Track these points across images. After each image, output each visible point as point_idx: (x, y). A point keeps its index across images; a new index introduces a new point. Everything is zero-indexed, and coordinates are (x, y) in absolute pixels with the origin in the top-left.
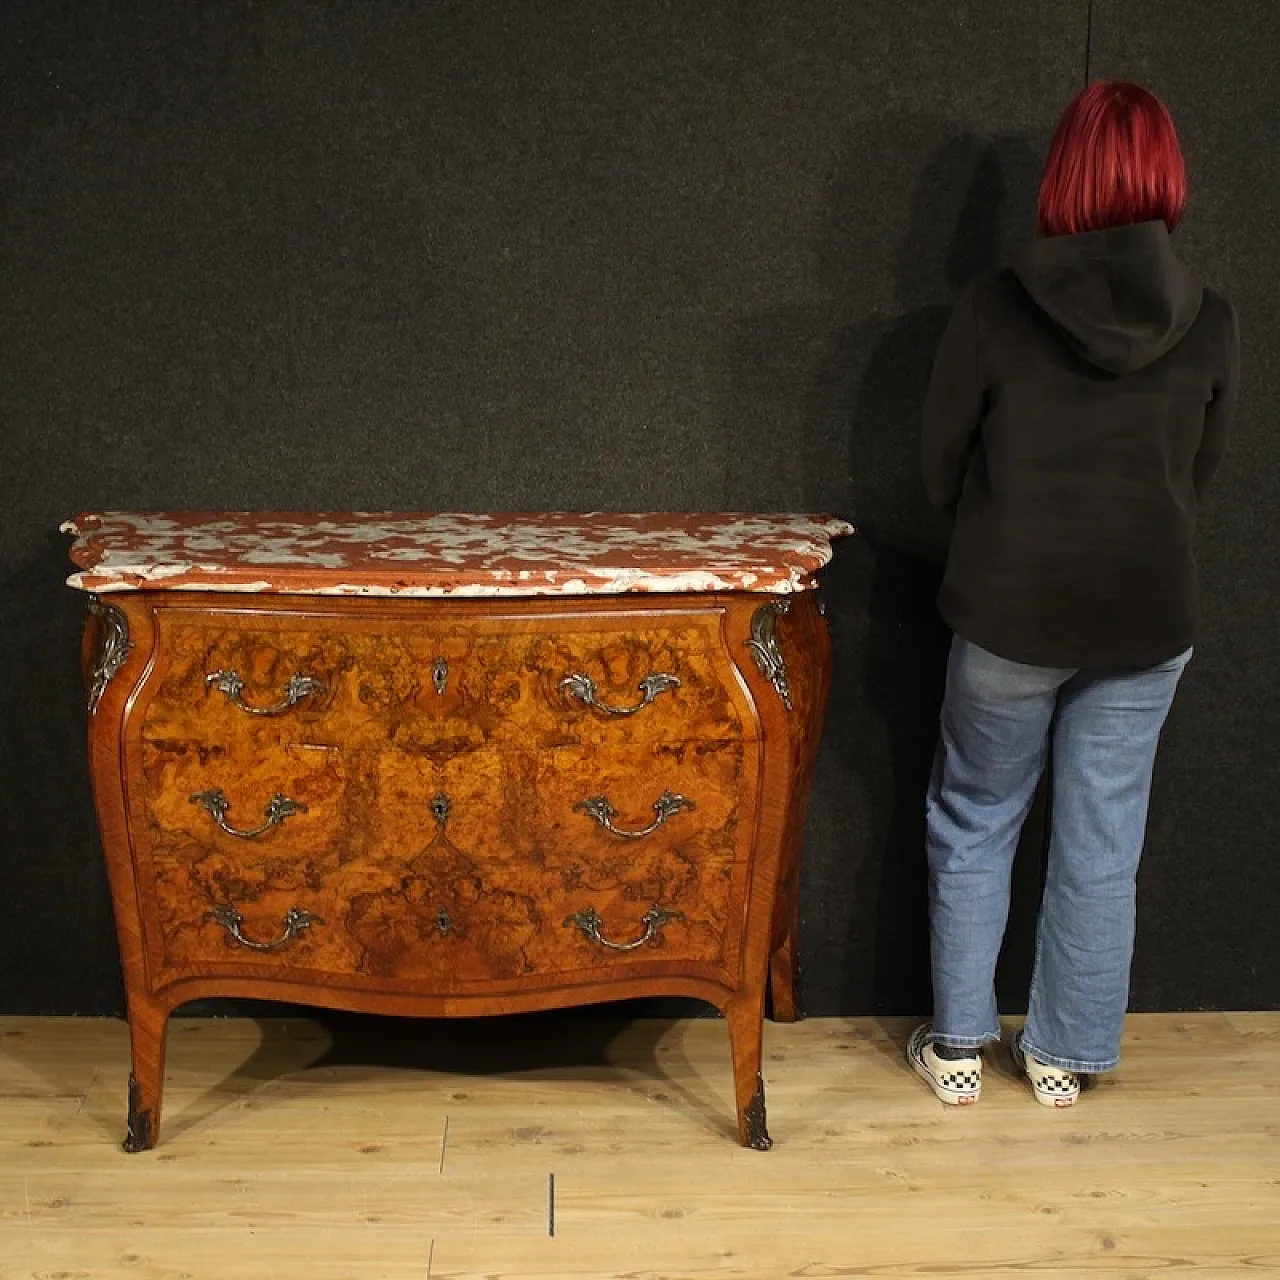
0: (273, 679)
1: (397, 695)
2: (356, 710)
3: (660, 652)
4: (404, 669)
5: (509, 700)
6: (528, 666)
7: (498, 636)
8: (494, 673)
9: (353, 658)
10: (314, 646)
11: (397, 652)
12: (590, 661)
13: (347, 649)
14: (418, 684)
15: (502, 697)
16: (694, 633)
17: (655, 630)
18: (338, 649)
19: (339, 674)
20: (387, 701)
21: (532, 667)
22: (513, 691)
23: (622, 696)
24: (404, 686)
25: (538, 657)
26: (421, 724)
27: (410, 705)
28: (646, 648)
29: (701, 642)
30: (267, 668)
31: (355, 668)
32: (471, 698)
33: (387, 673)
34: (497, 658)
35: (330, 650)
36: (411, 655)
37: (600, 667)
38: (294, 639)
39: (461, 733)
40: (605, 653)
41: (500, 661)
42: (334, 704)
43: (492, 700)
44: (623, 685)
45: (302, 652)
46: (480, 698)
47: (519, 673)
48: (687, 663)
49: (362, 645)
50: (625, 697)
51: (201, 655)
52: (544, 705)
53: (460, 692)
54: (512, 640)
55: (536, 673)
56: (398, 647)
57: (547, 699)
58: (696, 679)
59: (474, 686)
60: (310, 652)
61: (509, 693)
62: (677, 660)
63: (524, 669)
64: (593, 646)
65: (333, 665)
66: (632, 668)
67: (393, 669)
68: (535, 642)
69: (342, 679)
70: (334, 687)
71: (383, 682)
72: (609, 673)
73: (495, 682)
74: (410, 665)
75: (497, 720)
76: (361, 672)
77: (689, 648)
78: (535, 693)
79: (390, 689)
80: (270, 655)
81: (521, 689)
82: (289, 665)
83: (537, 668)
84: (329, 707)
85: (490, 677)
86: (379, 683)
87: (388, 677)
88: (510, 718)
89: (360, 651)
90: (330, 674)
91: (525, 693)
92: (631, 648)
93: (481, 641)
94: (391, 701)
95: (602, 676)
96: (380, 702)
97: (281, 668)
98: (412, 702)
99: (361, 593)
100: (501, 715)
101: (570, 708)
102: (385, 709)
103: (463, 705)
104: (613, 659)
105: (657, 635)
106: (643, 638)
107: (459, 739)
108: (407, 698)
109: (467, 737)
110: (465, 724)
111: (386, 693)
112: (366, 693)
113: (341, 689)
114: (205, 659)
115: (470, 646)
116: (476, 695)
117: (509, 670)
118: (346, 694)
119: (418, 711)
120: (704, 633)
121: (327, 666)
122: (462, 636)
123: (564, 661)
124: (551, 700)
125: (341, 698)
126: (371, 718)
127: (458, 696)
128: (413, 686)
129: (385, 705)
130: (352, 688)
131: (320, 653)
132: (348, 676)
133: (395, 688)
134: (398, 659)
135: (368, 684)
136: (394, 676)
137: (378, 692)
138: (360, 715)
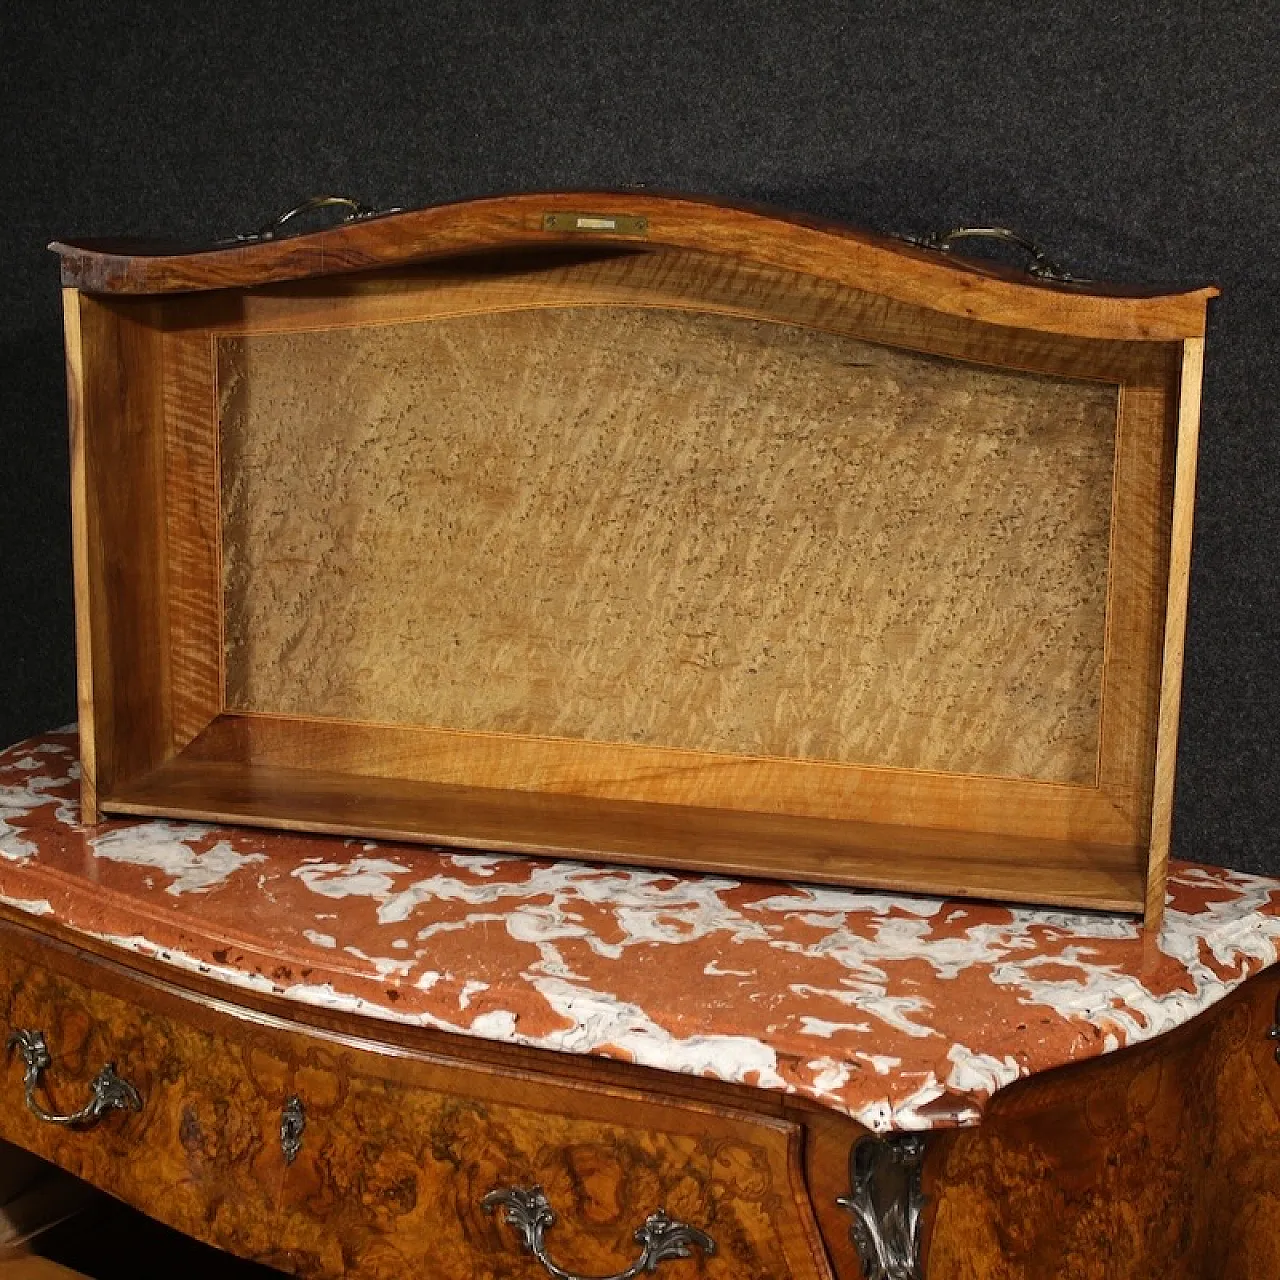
0: (82, 1064)
1: (228, 1147)
2: (172, 1154)
3: (679, 1179)
4: (243, 1104)
5: (396, 1205)
6: (436, 1149)
7: (386, 1083)
8: (379, 1148)
9: (179, 1062)
10: (132, 1026)
11: (236, 1070)
12: (546, 1165)
13: (171, 1044)
14: (260, 1137)
15: (385, 1197)
16: (742, 1157)
17: (669, 1133)
18: (162, 1041)
19: (161, 1083)
20: (213, 1152)
21: (443, 1155)
22: (404, 1191)
23: (601, 1245)
24: (240, 1135)
25: (454, 1137)
26: (252, 1209)
27: (243, 1170)
28: (654, 1164)
29: (756, 1177)
30: (78, 1042)
31: (181, 1081)
32: (333, 1186)
33: (220, 1103)
34: (384, 1122)
35: (151, 1038)
36: (254, 1081)
37: (565, 1181)
38: (108, 1005)
39: (308, 1247)
40: (576, 1155)
41: (389, 1128)
42: (149, 1133)
43: (367, 1199)
44: (605, 1224)
45: (119, 1030)
46: (348, 1191)
47: (420, 1159)
48: (730, 1211)
49: (193, 1042)
50: (609, 1248)
52: (454, 1231)
53: (318, 1169)
54: (409, 1097)
55: (449, 1165)
56: (237, 1063)
57: (462, 1219)
58: (747, 1248)
59: (343, 1166)
60: (127, 1033)
61: (398, 1190)
62: (712, 1201)
63: (428, 1152)
64: (554, 1139)
65: (154, 1065)
66: (625, 1197)
67: (228, 1098)
68: (448, 1109)
69: (163, 1093)
70: (152, 1104)
71: (214, 1118)
72: (582, 1198)
73: (377, 1167)
74: (253, 1100)
75: (370, 1237)
76: (187, 1089)
77: (734, 1182)
78: (443, 1201)
79: (221, 1133)
80: (82, 1022)
81: (420, 1190)
82: (104, 1047)
83: (451, 1157)
84: (142, 1137)
85: (371, 1155)
86: (208, 1119)
87: (221, 1111)
88: (389, 1238)
89: (187, 1053)
90: (149, 1079)
91: (426, 1197)
92: (626, 1159)
93: (357, 1085)
94: (219, 1156)
95: (568, 1199)
96: (204, 1152)
97: (95, 1049)
98: (247, 1168)
99: (160, 957)
100: (377, 1230)
101: (503, 1248)
102: (209, 1166)
103: (321, 1196)
104: (591, 1172)
105: (675, 1146)
106: (646, 1143)
107: (304, 1254)
108: (241, 1157)
109: (317, 1257)
110: (317, 1231)
111: (214, 1138)
112: (189, 1128)
113: (160, 1110)
115: (342, 1089)
116: (343, 1182)
117: (403, 1149)
118: (165, 1121)
119: (251, 1186)
120: (759, 1162)
121: (147, 1065)
122: (328, 1069)
123: (500, 1155)
124: (469, 1224)
125: (158, 1124)
126: (189, 1176)
127: (314, 1176)
128: (252, 1138)
129: (211, 1159)
130: (173, 1114)
131: (139, 1039)
132: (171, 1092)
133: (227, 1134)
134: (237, 1082)
135: (194, 1114)
136: (229, 1111)
137: (204, 1132)
138: (176, 1165)
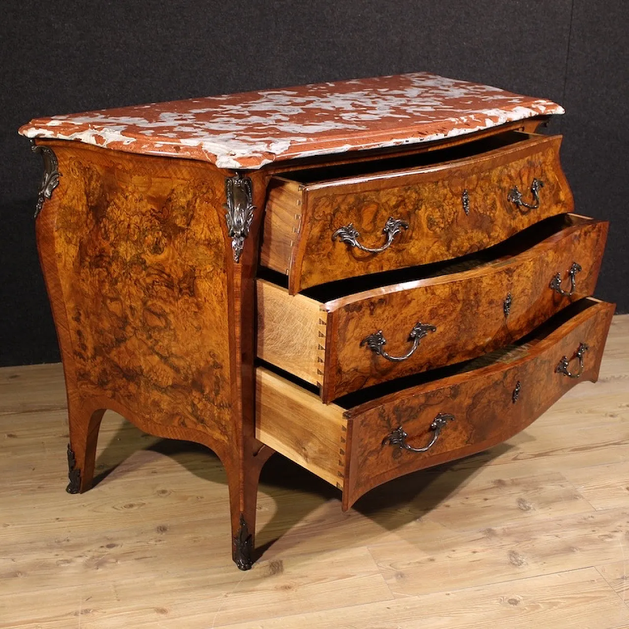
0: (375, 225)
1: (447, 221)
2: (427, 236)
4: (449, 202)
5: (494, 211)
6: (498, 187)
8: (487, 195)
9: (422, 200)
10: (400, 196)
11: (445, 191)
12: (516, 178)
13: (419, 194)
14: (456, 211)
15: (491, 209)
18: (414, 195)
19: (414, 213)
20: (442, 226)
22: (494, 205)
24: (450, 214)
25: (501, 181)
26: (462, 237)
27: (455, 226)
30: (371, 217)
31: (423, 207)
32: (480, 214)
33: (440, 206)
35: (409, 197)
36: (452, 192)
37: (520, 181)
38: (388, 194)
39: (479, 239)
40: (521, 172)
41: (489, 187)
42: (414, 235)
43: (488, 213)
44: (526, 190)
45: (393, 202)
47: (495, 192)
49: (427, 190)
51: (329, 217)
52: (505, 211)
53: (475, 212)
55: (501, 191)
56: (446, 188)
57: (505, 206)
58: (548, 180)
59: (480, 207)
60: (397, 201)
62: (542, 170)
63: (497, 190)
65: (411, 207)
66: (529, 179)
67: (443, 203)
68: (501, 171)
69: (417, 216)
70: (412, 223)
71: (439, 214)
72: (522, 184)
73: (488, 201)
74: (452, 199)
76: (426, 209)
77: (546, 162)
78: (501, 204)
79: (443, 218)
80: (373, 208)
81: (497, 202)
82: (384, 213)
83: (501, 188)
84: (411, 238)
85: (485, 198)
86: (437, 215)
87: (441, 209)
88: (496, 222)
89: (426, 195)
90: (409, 214)
91: (498, 204)
92: (529, 167)
93: (482, 175)
94: (445, 226)
95: (520, 187)
96: (439, 228)
97: (380, 217)
98: (455, 223)
100: (493, 222)
101: (513, 210)
102: (443, 232)
103: (478, 220)
104: (524, 175)
105: (538, 156)
107: (479, 242)
108: (452, 222)
109: (482, 241)
110: (480, 233)
111: (441, 221)
112: (431, 223)
113: (416, 223)
114: (332, 220)
115: (478, 180)
116: (482, 212)
117: (492, 192)
118: (420, 227)
119: (459, 229)
121: (407, 210)
123: (509, 180)
125: (417, 229)
126: (436, 239)
127: (475, 215)
128: (454, 213)
129: (442, 229)
130: (422, 221)
131: (403, 201)
132: (420, 214)
133: (445, 217)
134: (445, 196)
135: (431, 217)
136: (444, 208)
137: (437, 221)
138: (430, 239)
